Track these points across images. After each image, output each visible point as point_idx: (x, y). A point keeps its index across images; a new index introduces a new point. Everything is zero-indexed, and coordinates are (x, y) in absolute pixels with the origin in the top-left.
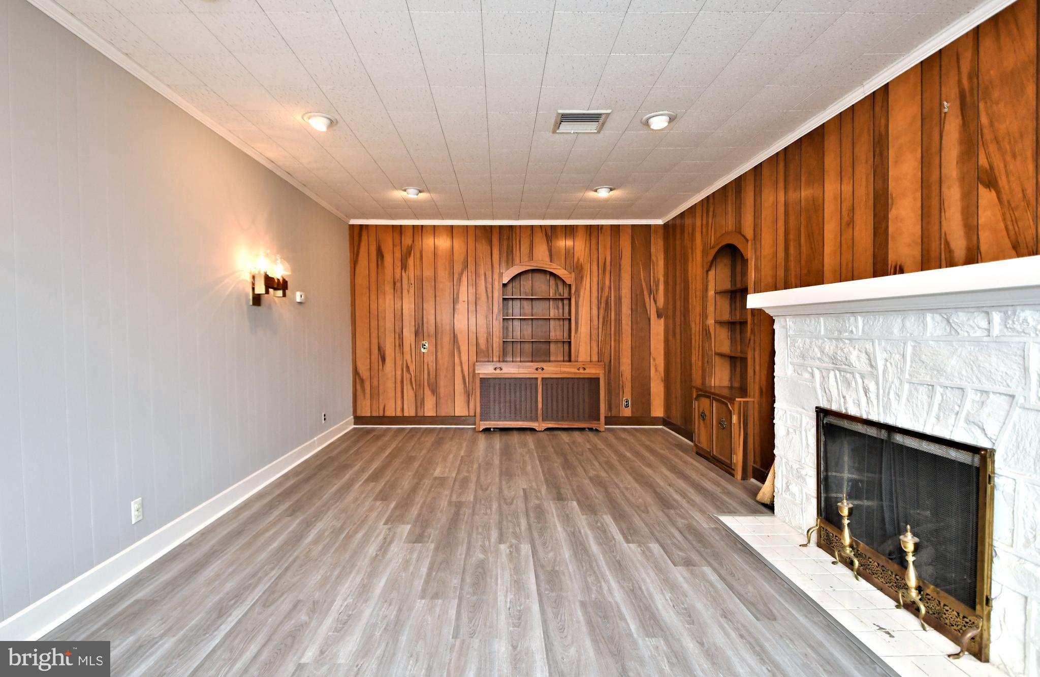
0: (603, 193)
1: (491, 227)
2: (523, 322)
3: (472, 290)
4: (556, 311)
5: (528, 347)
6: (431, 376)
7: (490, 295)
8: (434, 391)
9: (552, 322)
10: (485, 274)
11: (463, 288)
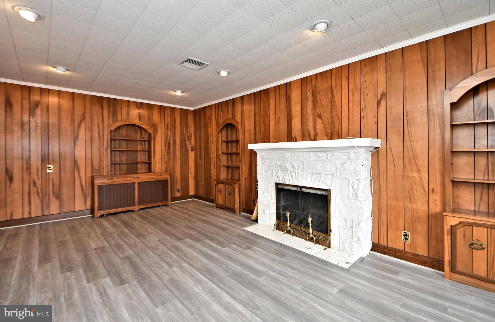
0: (179, 93)
1: (102, 97)
2: (122, 153)
3: (88, 133)
4: (141, 147)
5: (124, 167)
6: (56, 188)
7: (101, 137)
8: (58, 197)
9: (139, 153)
10: (98, 124)
11: (82, 132)
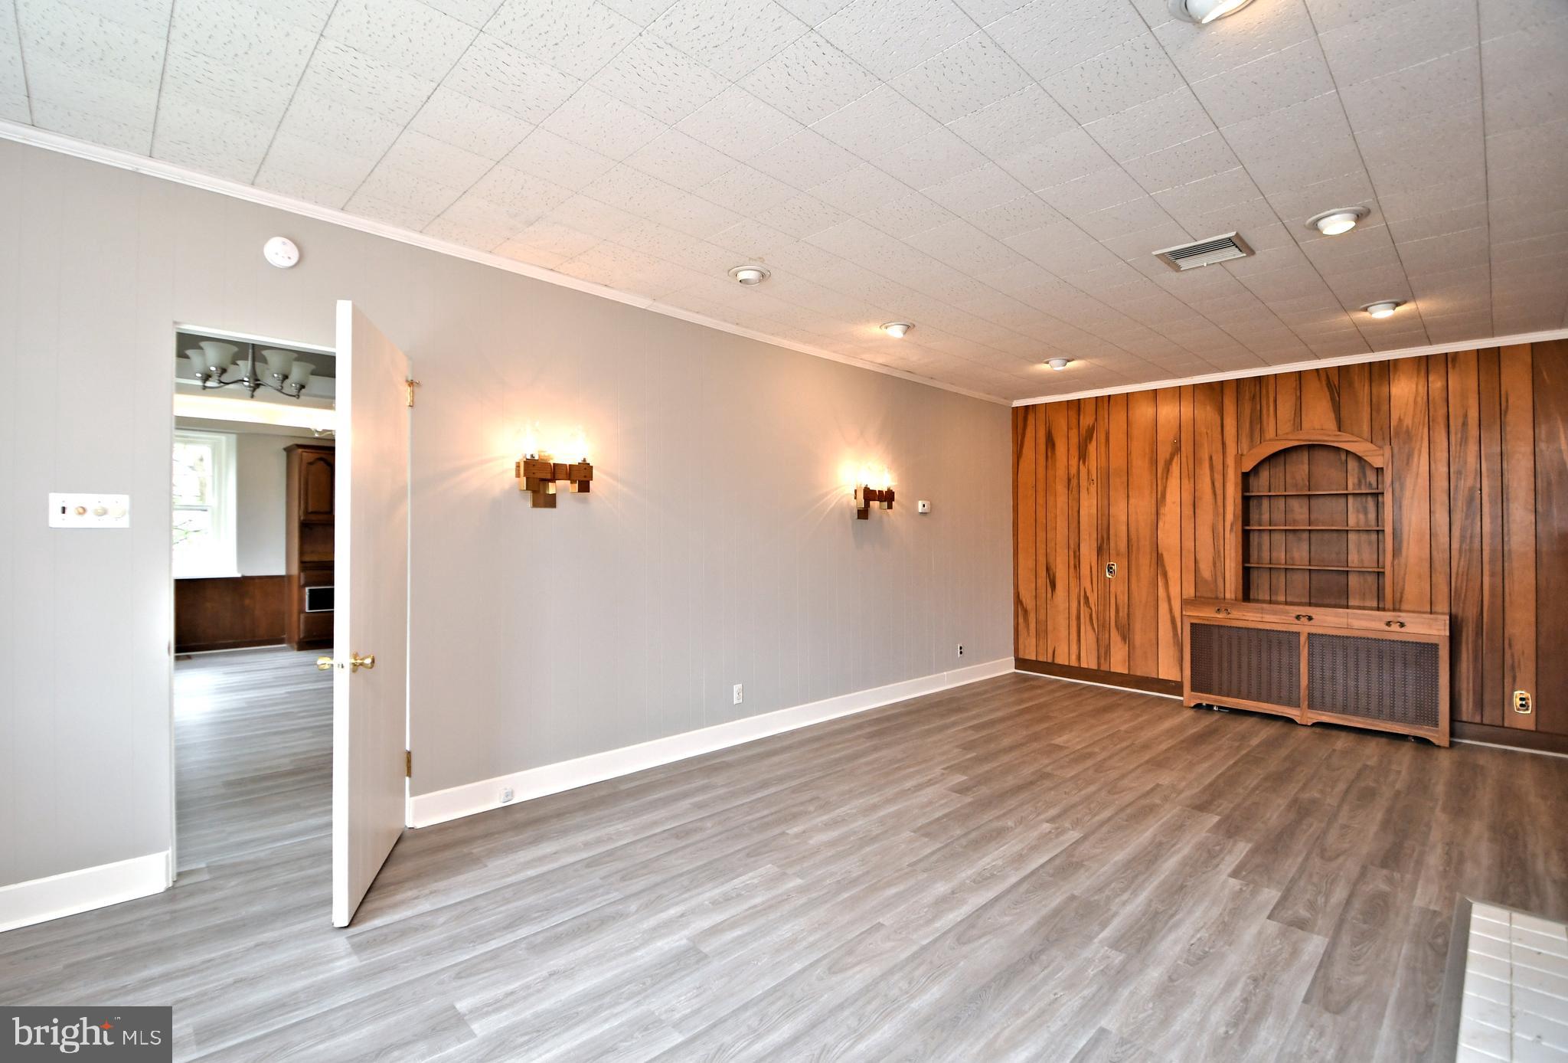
0: (1382, 313)
1: (1222, 383)
2: (1291, 536)
3: (1187, 485)
5: (1300, 581)
6: (1121, 614)
7: (1219, 492)
8: (1126, 635)
9: (1352, 536)
10: (1211, 458)
11: (1173, 483)
